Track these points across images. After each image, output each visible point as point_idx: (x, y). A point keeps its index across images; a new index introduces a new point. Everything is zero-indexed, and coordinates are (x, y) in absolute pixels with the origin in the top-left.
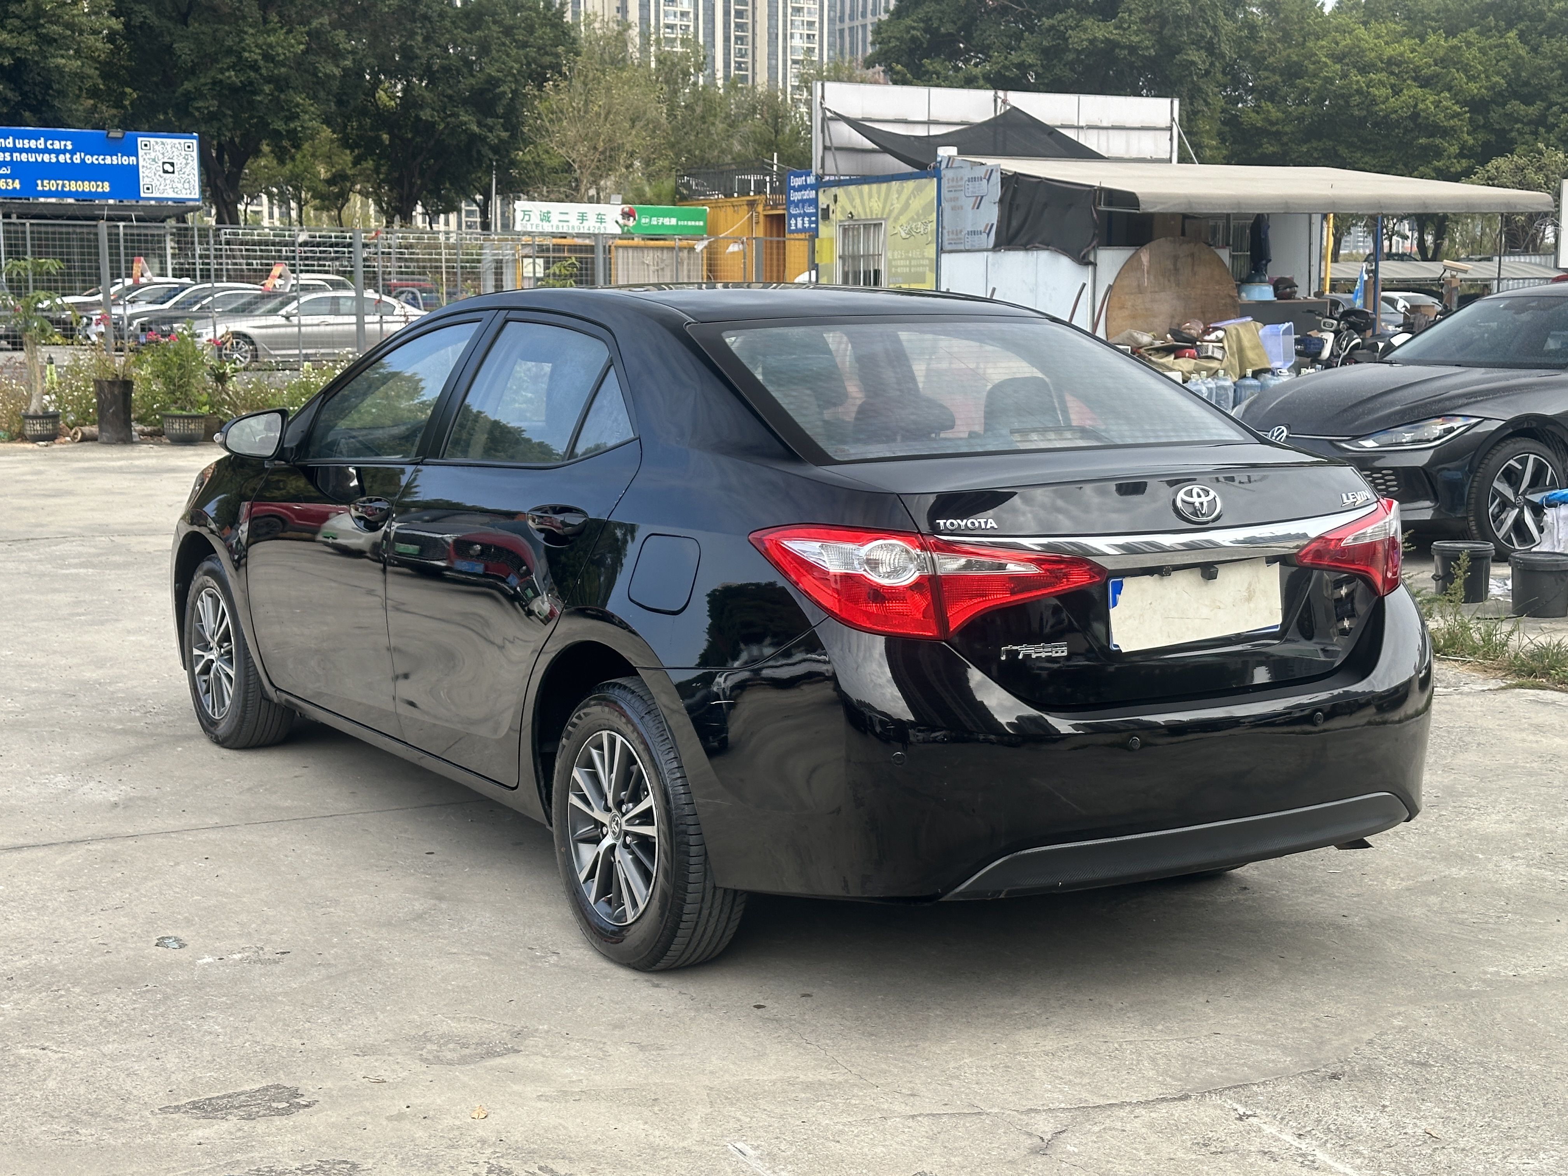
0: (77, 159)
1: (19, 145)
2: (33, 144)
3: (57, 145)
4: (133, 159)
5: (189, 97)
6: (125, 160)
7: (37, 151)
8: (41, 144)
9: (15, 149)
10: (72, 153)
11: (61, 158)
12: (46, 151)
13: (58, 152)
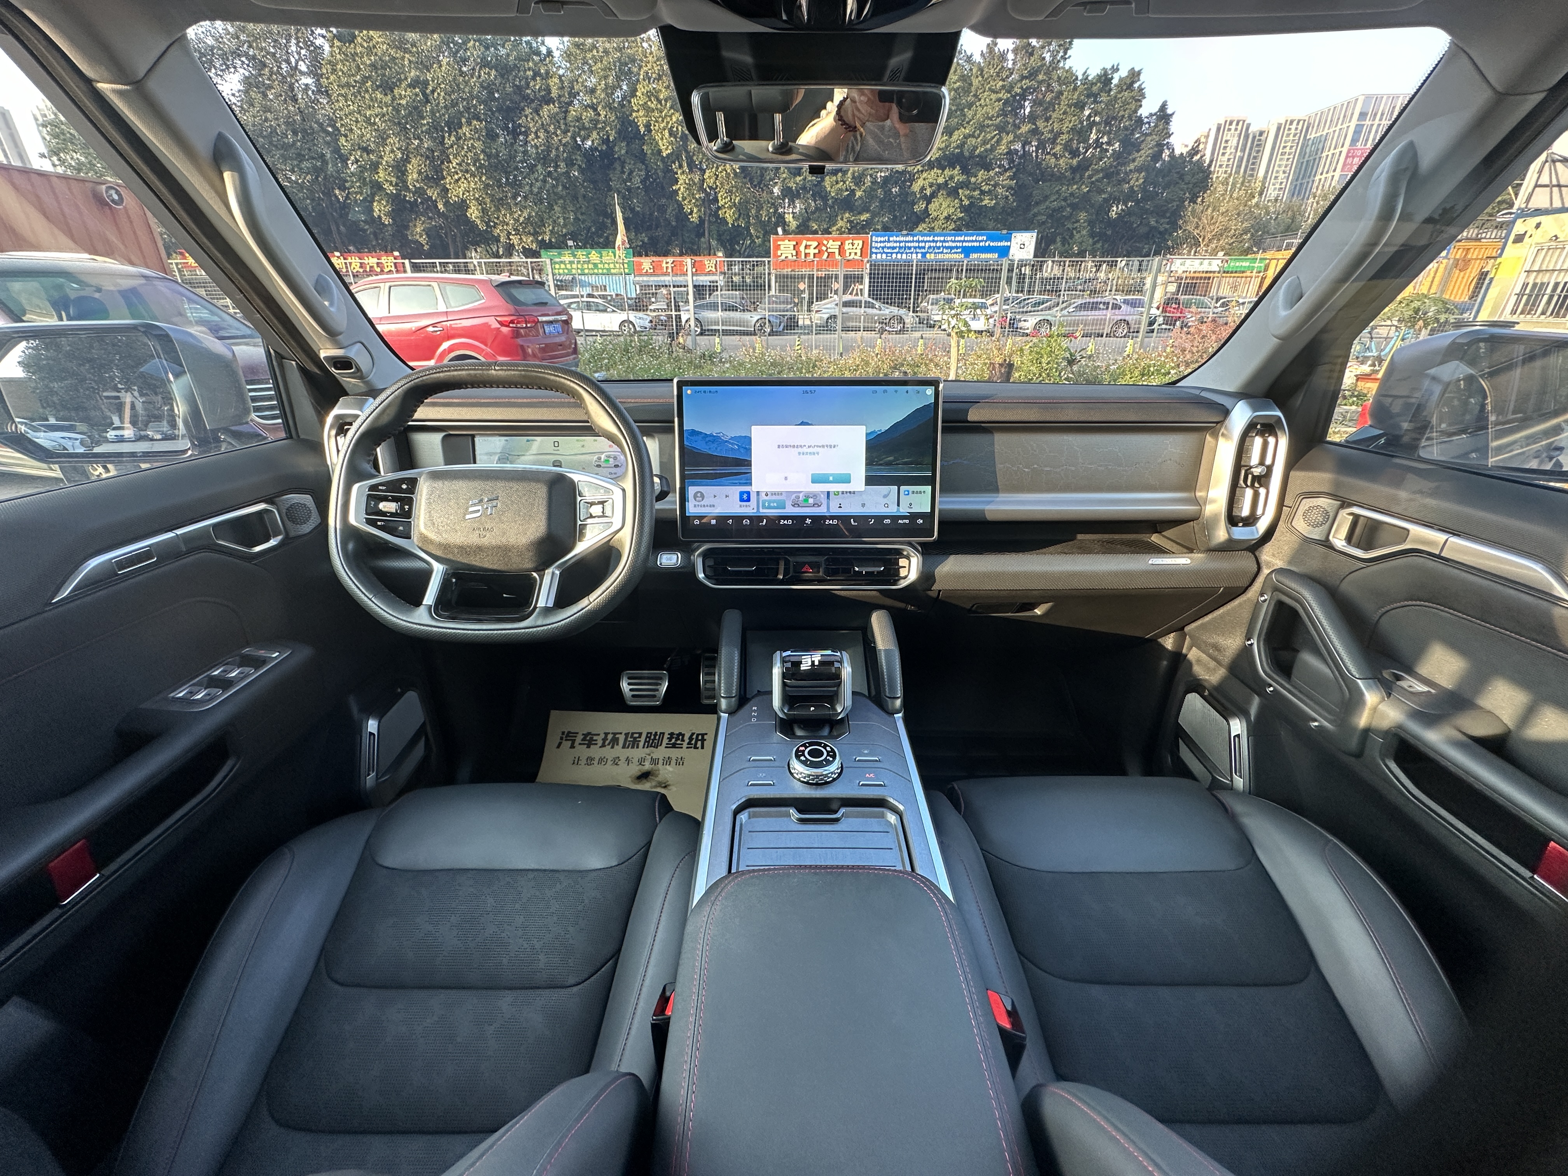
0: (987, 244)
1: (966, 239)
2: (971, 238)
3: (981, 238)
4: (1009, 244)
5: (1035, 215)
6: (1006, 244)
7: (973, 241)
8: (974, 238)
9: (964, 241)
10: (986, 241)
11: (981, 244)
12: (976, 241)
13: (980, 241)
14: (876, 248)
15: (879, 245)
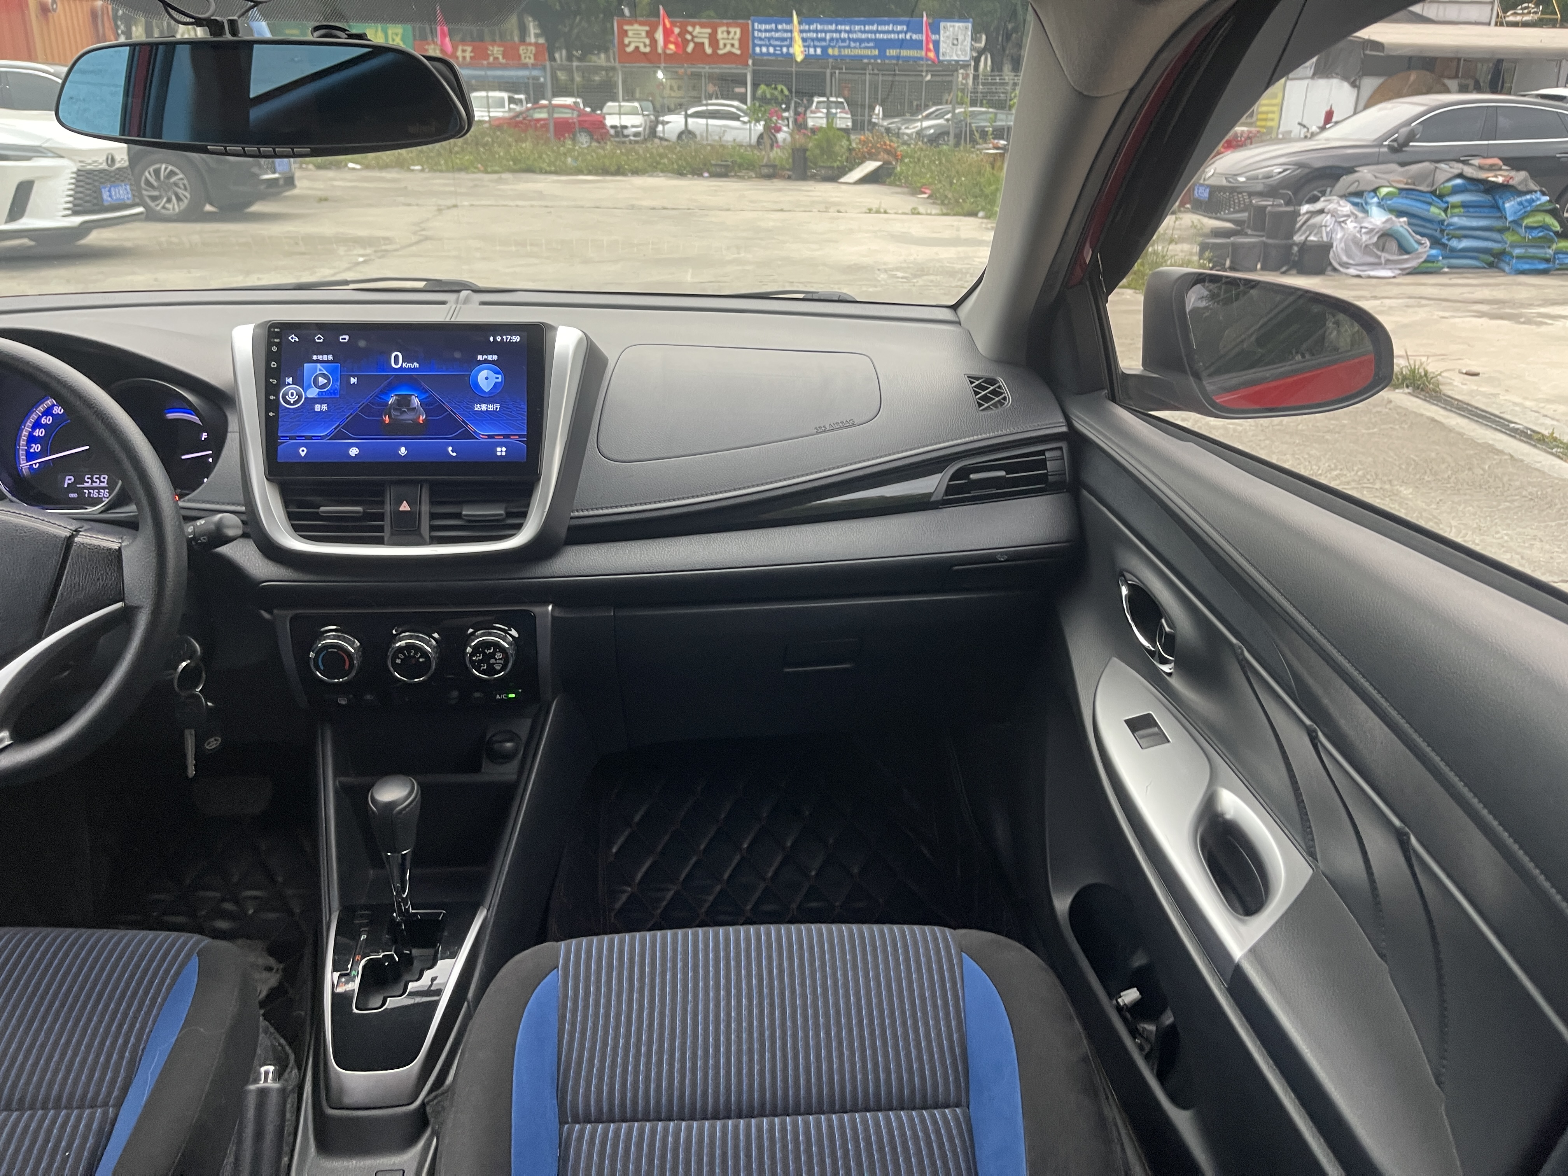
0: (908, 37)
1: (880, 28)
2: (886, 28)
3: (899, 28)
4: (937, 36)
6: (933, 37)
7: (888, 32)
8: (890, 28)
9: (877, 32)
10: (906, 33)
11: (900, 36)
12: (893, 32)
13: (899, 33)
14: (760, 39)
15: (763, 35)
